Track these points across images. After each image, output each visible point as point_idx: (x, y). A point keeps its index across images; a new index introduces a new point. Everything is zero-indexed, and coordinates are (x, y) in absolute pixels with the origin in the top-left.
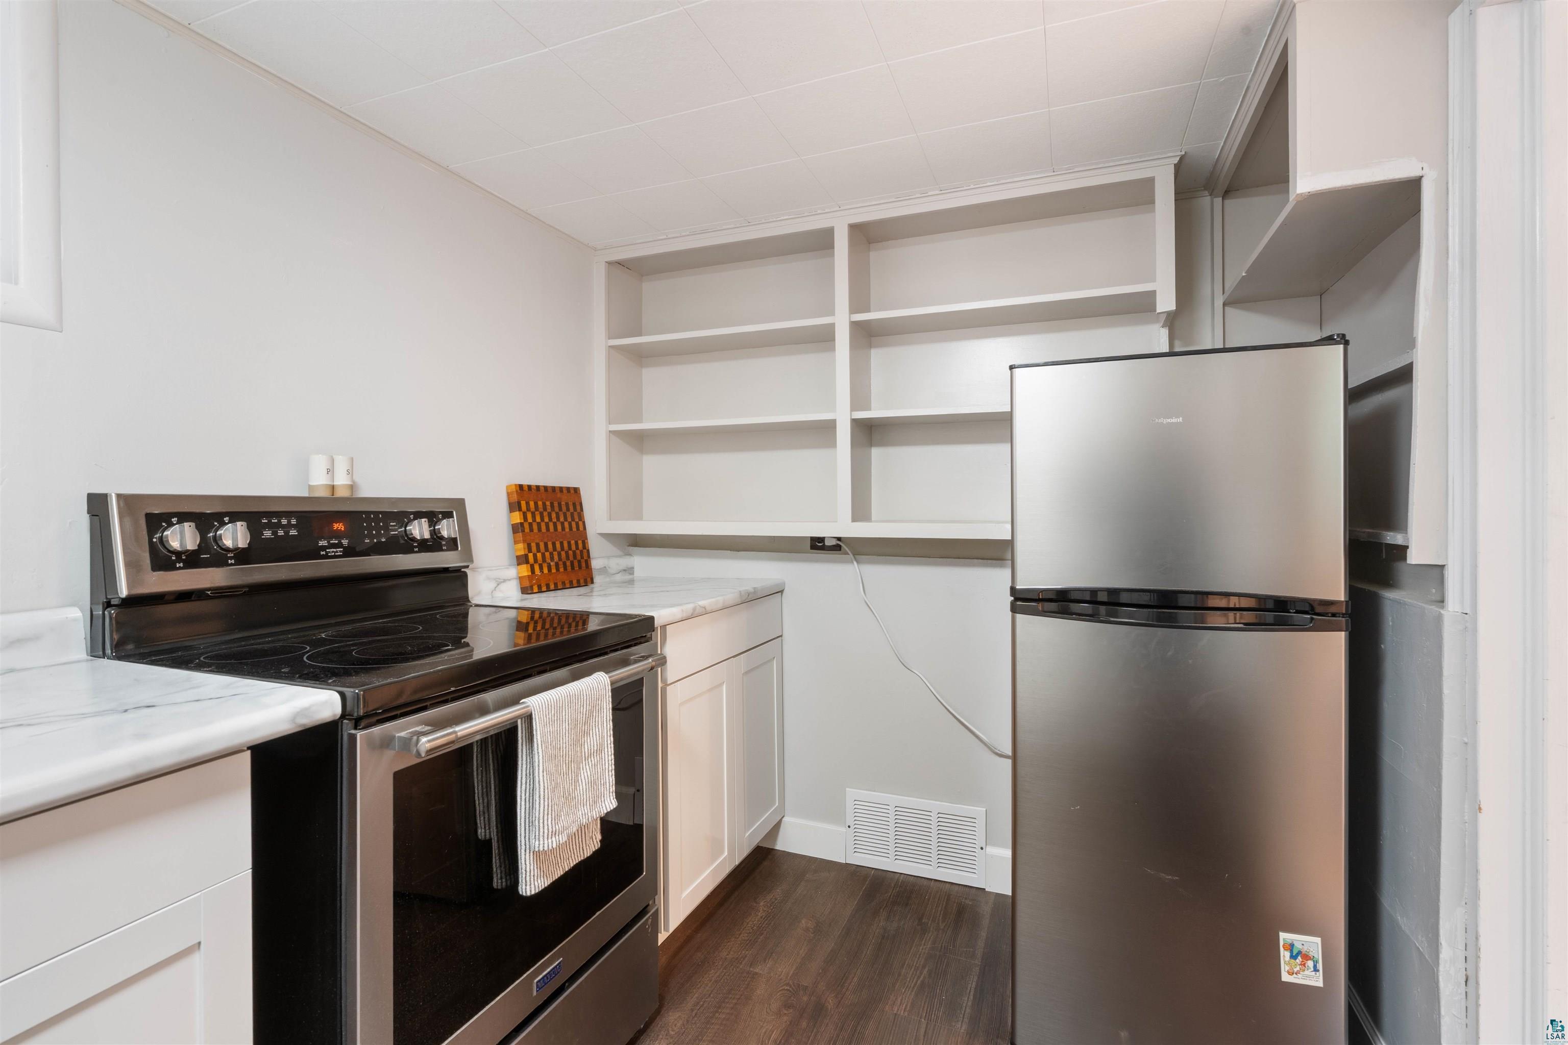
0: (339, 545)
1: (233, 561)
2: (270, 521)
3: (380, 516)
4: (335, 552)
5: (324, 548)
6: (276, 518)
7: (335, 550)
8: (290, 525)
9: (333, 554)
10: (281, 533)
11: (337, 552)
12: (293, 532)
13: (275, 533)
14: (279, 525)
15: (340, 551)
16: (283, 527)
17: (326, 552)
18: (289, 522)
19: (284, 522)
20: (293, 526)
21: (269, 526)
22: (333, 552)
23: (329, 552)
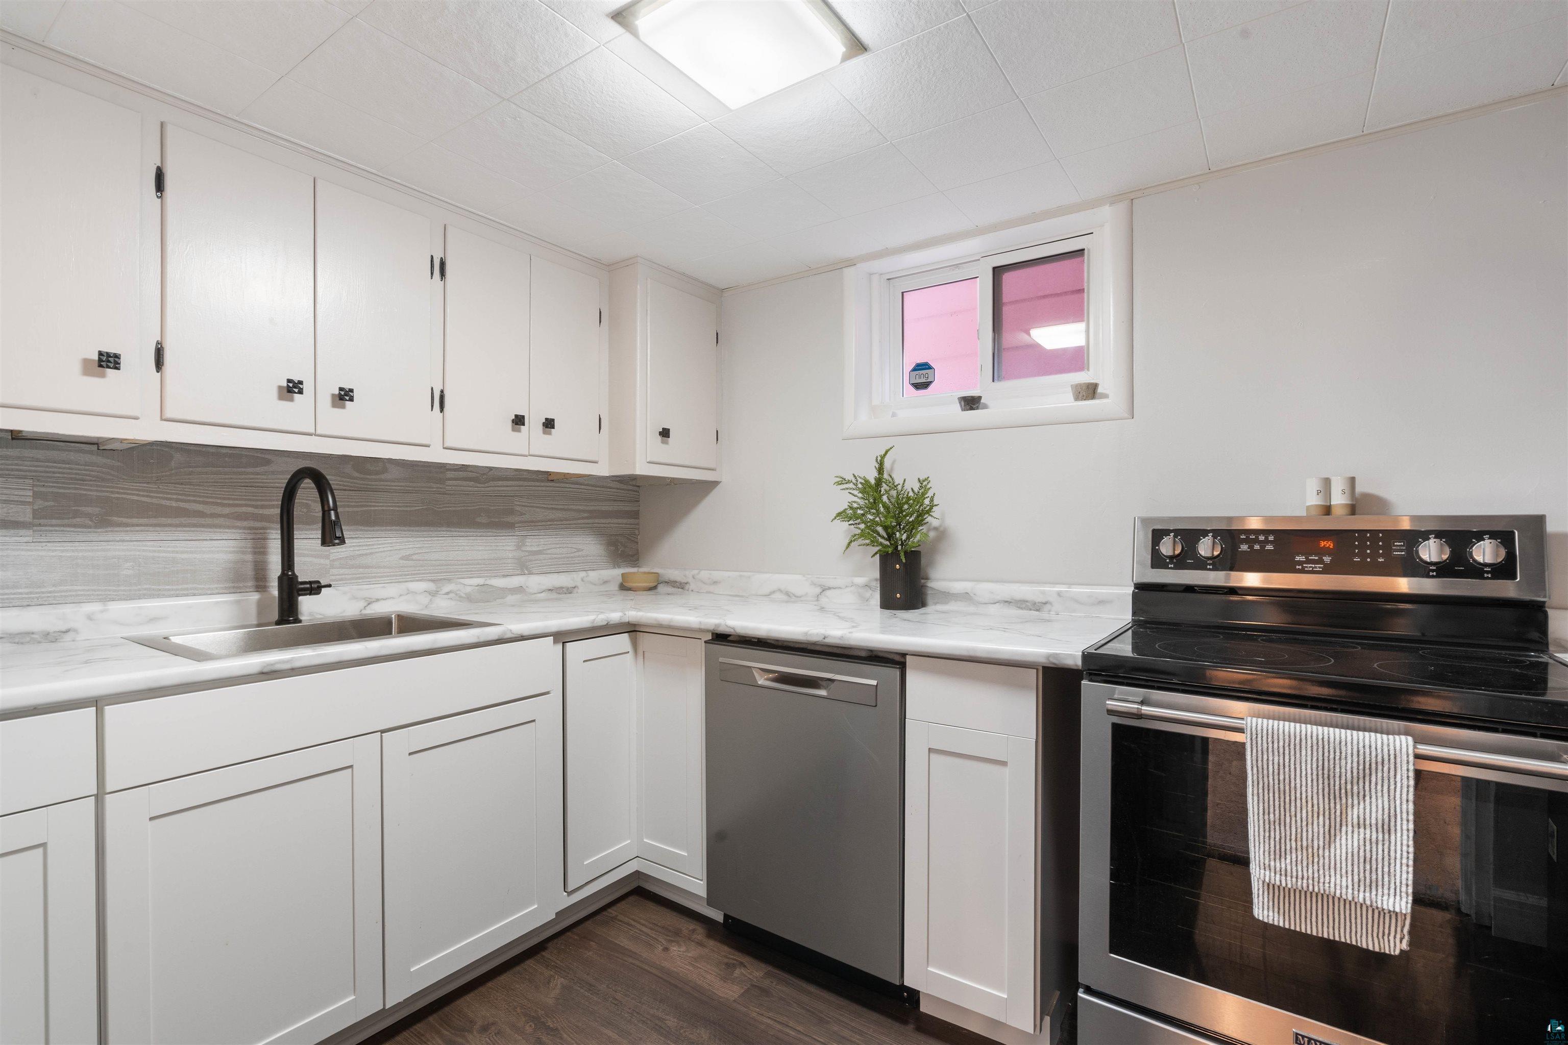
0: (1320, 561)
1: (1211, 567)
2: (1248, 537)
3: (1381, 535)
4: (1313, 568)
5: (1301, 563)
6: (1254, 534)
7: (1313, 566)
8: (1267, 542)
9: (1311, 569)
10: (1257, 547)
11: (1316, 567)
12: (1269, 547)
13: (1251, 547)
14: (1256, 541)
15: (1320, 567)
16: (1260, 542)
17: (1302, 567)
18: (1266, 538)
19: (1262, 538)
20: (1271, 542)
21: (1246, 541)
22: (1310, 567)
23: (1307, 567)
